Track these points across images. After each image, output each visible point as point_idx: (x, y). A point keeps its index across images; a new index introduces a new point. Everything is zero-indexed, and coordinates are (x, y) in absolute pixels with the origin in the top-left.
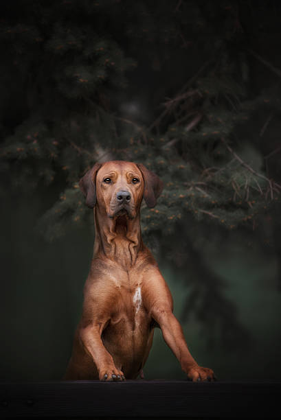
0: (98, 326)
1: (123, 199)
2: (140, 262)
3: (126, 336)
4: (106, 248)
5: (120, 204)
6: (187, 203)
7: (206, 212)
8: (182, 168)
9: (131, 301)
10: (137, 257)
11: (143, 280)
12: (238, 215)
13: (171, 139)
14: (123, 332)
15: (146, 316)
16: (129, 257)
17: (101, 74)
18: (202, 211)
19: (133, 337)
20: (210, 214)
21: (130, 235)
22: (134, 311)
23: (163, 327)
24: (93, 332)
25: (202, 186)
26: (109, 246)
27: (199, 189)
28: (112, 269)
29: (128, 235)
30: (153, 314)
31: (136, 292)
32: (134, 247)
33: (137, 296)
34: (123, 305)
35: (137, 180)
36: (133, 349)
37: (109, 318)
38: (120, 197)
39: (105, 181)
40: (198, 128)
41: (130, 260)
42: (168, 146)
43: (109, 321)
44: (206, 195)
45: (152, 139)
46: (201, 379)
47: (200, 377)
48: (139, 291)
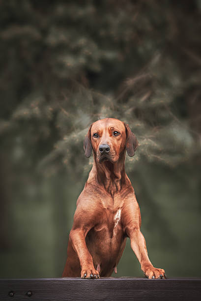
0: (85, 231)
3: (105, 242)
6: (142, 150)
7: (156, 156)
8: (138, 126)
9: (113, 218)
10: (121, 188)
11: (124, 204)
13: (130, 107)
14: (103, 239)
15: (122, 230)
16: (115, 188)
17: (82, 60)
18: (153, 155)
19: (111, 243)
20: (159, 157)
22: (114, 225)
24: (80, 234)
25: (153, 139)
27: (150, 140)
31: (117, 213)
33: (118, 215)
36: (110, 252)
37: (93, 226)
40: (149, 99)
41: (116, 190)
42: (129, 112)
44: (156, 145)
45: (118, 107)
46: (155, 277)
47: (154, 275)
48: (120, 211)
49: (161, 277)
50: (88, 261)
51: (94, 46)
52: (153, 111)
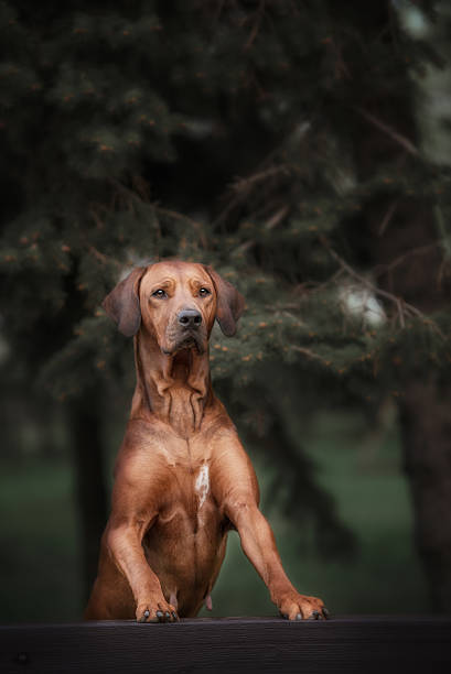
0: (138, 527)
1: (190, 322)
2: (208, 423)
3: (184, 543)
4: (154, 403)
5: (185, 329)
6: (271, 335)
7: (301, 349)
8: (261, 284)
9: (192, 487)
10: (203, 416)
11: (213, 453)
12: (350, 353)
13: (244, 241)
14: (179, 537)
15: (216, 512)
16: (191, 415)
17: (134, 138)
18: (294, 347)
19: (195, 544)
20: (308, 351)
21: (194, 380)
22: (196, 502)
23: (243, 531)
24: (129, 536)
25: (294, 311)
26: (161, 398)
27: (288, 315)
28: (163, 437)
29: (190, 380)
30: (226, 508)
31: (201, 473)
32: (199, 400)
33: (202, 480)
34: (179, 492)
35: (207, 291)
36: (195, 563)
37: (156, 513)
38: (185, 319)
39: (155, 293)
40: (285, 223)
41: (192, 421)
42: (240, 252)
43: (156, 519)
44: (300, 324)
45: (216, 241)
46: (302, 615)
47: (301, 612)
48: (205, 470)
49: (316, 616)
50: (150, 587)
51: (160, 106)
52: (295, 250)
